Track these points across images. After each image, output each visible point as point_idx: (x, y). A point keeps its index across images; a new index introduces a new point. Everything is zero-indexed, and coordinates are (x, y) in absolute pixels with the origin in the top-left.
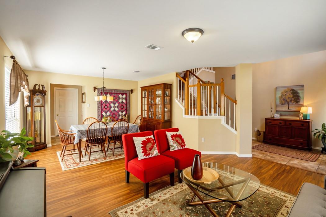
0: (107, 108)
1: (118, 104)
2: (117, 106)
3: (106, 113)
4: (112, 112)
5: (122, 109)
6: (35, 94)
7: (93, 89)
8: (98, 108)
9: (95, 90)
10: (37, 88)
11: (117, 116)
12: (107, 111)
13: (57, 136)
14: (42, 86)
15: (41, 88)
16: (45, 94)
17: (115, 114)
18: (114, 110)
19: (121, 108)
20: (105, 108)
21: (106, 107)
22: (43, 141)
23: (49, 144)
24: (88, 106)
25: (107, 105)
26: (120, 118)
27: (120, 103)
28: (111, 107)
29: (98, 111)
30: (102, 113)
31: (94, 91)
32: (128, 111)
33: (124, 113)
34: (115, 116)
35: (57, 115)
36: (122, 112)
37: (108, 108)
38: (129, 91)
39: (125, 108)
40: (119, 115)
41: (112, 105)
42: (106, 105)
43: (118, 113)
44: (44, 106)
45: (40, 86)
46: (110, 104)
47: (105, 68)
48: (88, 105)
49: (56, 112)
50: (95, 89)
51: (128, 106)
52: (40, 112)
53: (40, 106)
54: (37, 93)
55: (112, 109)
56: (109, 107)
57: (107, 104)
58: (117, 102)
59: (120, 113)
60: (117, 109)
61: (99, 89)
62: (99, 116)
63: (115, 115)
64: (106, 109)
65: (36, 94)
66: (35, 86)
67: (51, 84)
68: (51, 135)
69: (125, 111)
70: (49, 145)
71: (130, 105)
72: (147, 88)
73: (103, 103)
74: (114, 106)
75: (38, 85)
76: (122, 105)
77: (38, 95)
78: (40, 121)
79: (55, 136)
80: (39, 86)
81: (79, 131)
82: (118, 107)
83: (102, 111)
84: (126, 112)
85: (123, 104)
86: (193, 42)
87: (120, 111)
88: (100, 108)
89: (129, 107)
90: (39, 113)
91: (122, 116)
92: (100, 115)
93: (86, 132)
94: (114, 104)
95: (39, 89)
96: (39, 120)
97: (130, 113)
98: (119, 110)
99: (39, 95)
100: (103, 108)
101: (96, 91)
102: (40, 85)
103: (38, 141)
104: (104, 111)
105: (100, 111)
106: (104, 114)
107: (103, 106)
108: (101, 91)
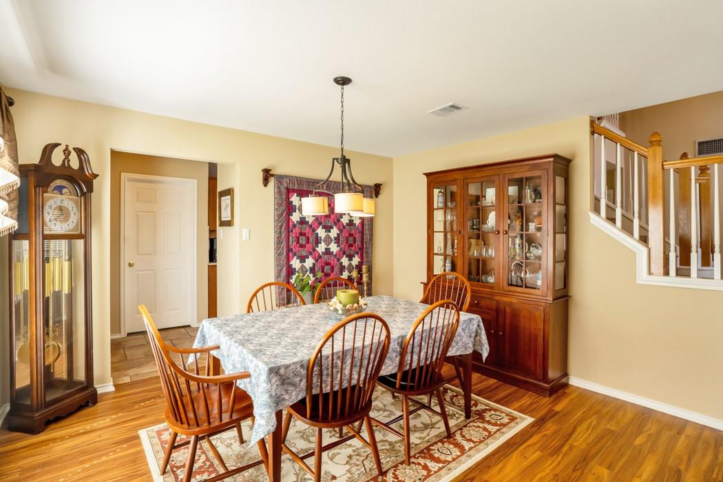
0: (304, 243)
1: (339, 229)
2: (335, 239)
3: (303, 259)
4: (320, 257)
5: (351, 246)
6: (48, 186)
7: (261, 176)
8: (278, 242)
9: (266, 182)
10: (57, 159)
11: (336, 269)
12: (304, 254)
13: (129, 334)
14: (80, 152)
15: (74, 163)
16: (90, 189)
17: (328, 264)
18: (328, 252)
19: (347, 243)
20: (298, 242)
21: (303, 240)
22: (80, 375)
23: (103, 381)
24: (244, 238)
25: (305, 234)
26: (345, 275)
27: (344, 227)
28: (318, 241)
29: (278, 255)
30: (288, 260)
31: (266, 185)
32: (366, 252)
33: (356, 260)
34: (329, 271)
35: (130, 265)
36: (350, 257)
37: (308, 242)
38: (370, 187)
39: (358, 242)
40: (342, 268)
41: (321, 232)
42: (301, 234)
43: (338, 260)
44: (85, 236)
45: (70, 153)
46: (314, 230)
47: (350, 81)
48: (245, 232)
49: (127, 255)
50: (267, 175)
51: (366, 237)
52: (70, 259)
53: (69, 237)
54: (58, 182)
55: (321, 248)
56: (311, 240)
57: (307, 230)
58: (335, 224)
59: (345, 261)
60: (334, 248)
61: (280, 178)
62: (280, 271)
63: (329, 267)
64: (302, 246)
65: (53, 185)
66: (49, 149)
67: (111, 149)
68: (113, 332)
69: (357, 254)
70: (105, 386)
71: (371, 235)
72: (456, 176)
73: (294, 226)
74: (325, 238)
75: (62, 147)
76: (351, 235)
77: (59, 189)
78: (71, 297)
79: (123, 334)
80: (67, 152)
81: (274, 371)
82: (337, 240)
83: (291, 254)
84: (362, 258)
85: (353, 232)
87: (344, 253)
88: (284, 244)
89: (371, 239)
90: (67, 263)
91: (350, 271)
92: (285, 269)
93: (304, 372)
94: (328, 229)
95: (65, 166)
96: (66, 290)
97: (373, 258)
98: (340, 250)
99: (64, 190)
100: (293, 244)
101: (272, 182)
102: (71, 149)
103: (60, 372)
104: (296, 254)
105: (285, 253)
106: (296, 263)
107: (294, 235)
108: (285, 185)
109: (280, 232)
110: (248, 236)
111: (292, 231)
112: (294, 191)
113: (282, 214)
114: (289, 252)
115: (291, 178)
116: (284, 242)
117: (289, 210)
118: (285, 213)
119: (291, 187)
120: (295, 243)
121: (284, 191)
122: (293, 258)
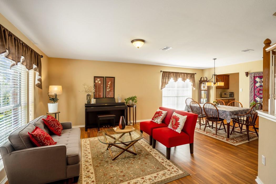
7: (245, 74)
8: (251, 92)
10: (202, 79)
20: (259, 92)
29: (251, 96)
30: (254, 98)
31: (247, 76)
42: (260, 90)
47: (216, 59)
50: (247, 74)
57: (262, 88)
61: (251, 74)
62: (251, 100)
64: (260, 94)
73: (257, 87)
75: (203, 77)
83: (256, 96)
86: (138, 47)
88: (253, 93)
90: (205, 94)
92: (253, 100)
100: (256, 93)
101: (249, 75)
104: (258, 96)
105: (253, 96)
106: (258, 99)
107: (257, 90)
108: (253, 75)
109: (252, 89)
110: (242, 90)
111: (256, 89)
112: (257, 77)
113: (252, 84)
114: (255, 95)
115: (255, 73)
116: (253, 92)
117: (255, 83)
118: (253, 84)
119: (256, 76)
120: (257, 93)
121: (253, 77)
122: (256, 97)
